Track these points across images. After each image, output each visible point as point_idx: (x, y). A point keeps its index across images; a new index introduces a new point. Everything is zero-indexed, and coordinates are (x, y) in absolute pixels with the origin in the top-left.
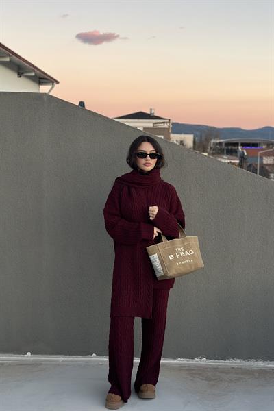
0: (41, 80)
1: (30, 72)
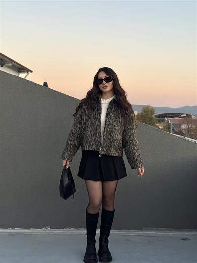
0: (20, 70)
1: (9, 63)
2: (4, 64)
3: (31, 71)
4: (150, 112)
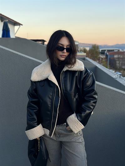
0: (15, 24)
1: (6, 20)
2: (3, 20)
3: (22, 25)
4: (96, 48)
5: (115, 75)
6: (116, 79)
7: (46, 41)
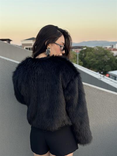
5: (97, 74)
6: (101, 80)
7: (11, 41)
